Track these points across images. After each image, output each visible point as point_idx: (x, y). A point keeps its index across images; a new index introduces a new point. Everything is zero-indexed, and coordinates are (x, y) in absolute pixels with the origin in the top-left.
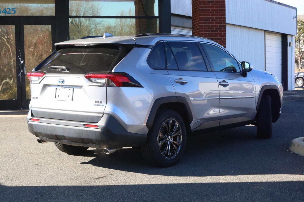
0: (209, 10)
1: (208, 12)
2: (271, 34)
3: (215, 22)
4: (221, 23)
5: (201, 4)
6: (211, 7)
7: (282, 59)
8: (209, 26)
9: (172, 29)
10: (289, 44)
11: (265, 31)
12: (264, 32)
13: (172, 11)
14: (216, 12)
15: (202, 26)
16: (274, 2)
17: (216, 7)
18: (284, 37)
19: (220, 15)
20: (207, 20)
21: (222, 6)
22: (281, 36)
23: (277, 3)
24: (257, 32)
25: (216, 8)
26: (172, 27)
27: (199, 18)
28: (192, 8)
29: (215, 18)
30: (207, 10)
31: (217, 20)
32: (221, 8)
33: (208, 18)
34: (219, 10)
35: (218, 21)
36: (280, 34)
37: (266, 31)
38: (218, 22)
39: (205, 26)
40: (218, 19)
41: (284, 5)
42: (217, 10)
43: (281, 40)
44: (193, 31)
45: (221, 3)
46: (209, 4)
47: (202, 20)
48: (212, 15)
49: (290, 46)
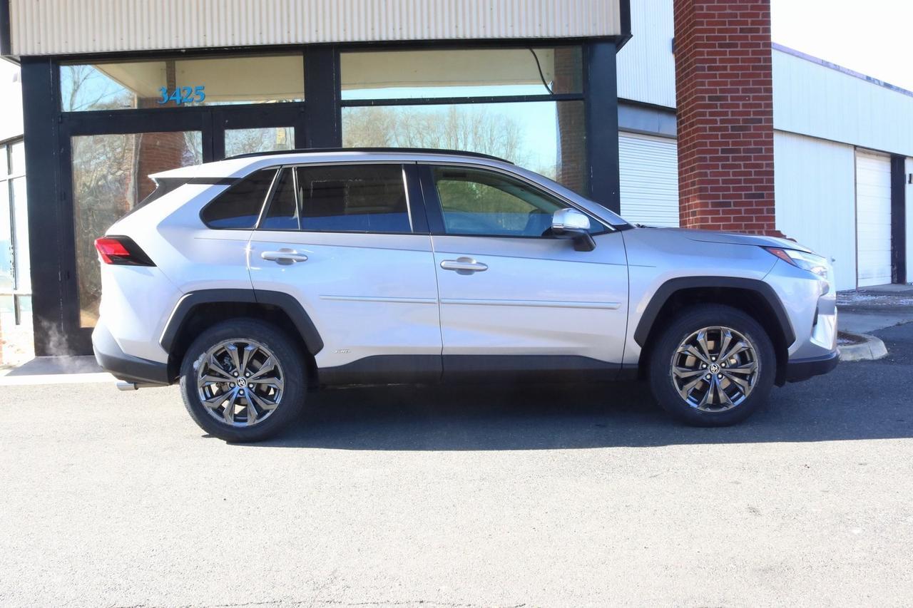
0: (725, 68)
1: (722, 76)
2: (867, 155)
3: (741, 103)
4: (760, 105)
5: (702, 53)
6: (730, 61)
7: (892, 213)
8: (726, 114)
9: (620, 139)
10: (907, 179)
11: (855, 147)
12: (852, 150)
13: (622, 92)
14: (743, 76)
15: (703, 114)
16: (876, 82)
17: (743, 60)
18: (897, 162)
19: (755, 83)
20: (718, 99)
21: (762, 57)
22: (889, 160)
23: (882, 84)
24: (837, 149)
25: (743, 64)
26: (620, 134)
27: (696, 92)
28: (676, 84)
29: (742, 93)
30: (717, 68)
31: (749, 97)
32: (760, 62)
33: (722, 91)
34: (754, 68)
35: (749, 100)
36: (888, 155)
37: (858, 148)
38: (751, 102)
39: (712, 114)
40: (751, 95)
41: (898, 89)
42: (747, 68)
43: (889, 170)
44: (679, 145)
45: (760, 47)
46: (724, 53)
47: (703, 98)
48: (732, 83)
49: (910, 182)
